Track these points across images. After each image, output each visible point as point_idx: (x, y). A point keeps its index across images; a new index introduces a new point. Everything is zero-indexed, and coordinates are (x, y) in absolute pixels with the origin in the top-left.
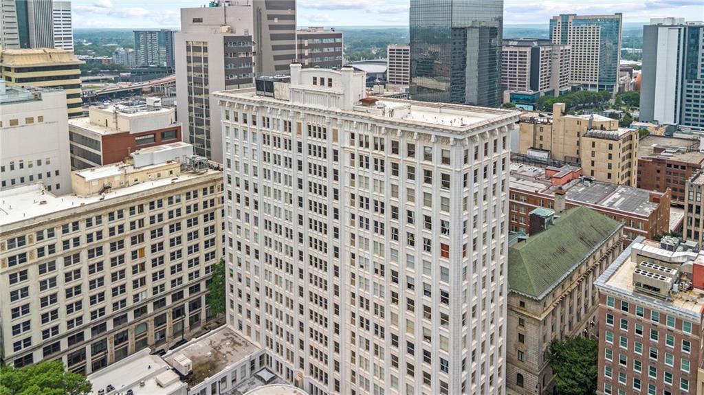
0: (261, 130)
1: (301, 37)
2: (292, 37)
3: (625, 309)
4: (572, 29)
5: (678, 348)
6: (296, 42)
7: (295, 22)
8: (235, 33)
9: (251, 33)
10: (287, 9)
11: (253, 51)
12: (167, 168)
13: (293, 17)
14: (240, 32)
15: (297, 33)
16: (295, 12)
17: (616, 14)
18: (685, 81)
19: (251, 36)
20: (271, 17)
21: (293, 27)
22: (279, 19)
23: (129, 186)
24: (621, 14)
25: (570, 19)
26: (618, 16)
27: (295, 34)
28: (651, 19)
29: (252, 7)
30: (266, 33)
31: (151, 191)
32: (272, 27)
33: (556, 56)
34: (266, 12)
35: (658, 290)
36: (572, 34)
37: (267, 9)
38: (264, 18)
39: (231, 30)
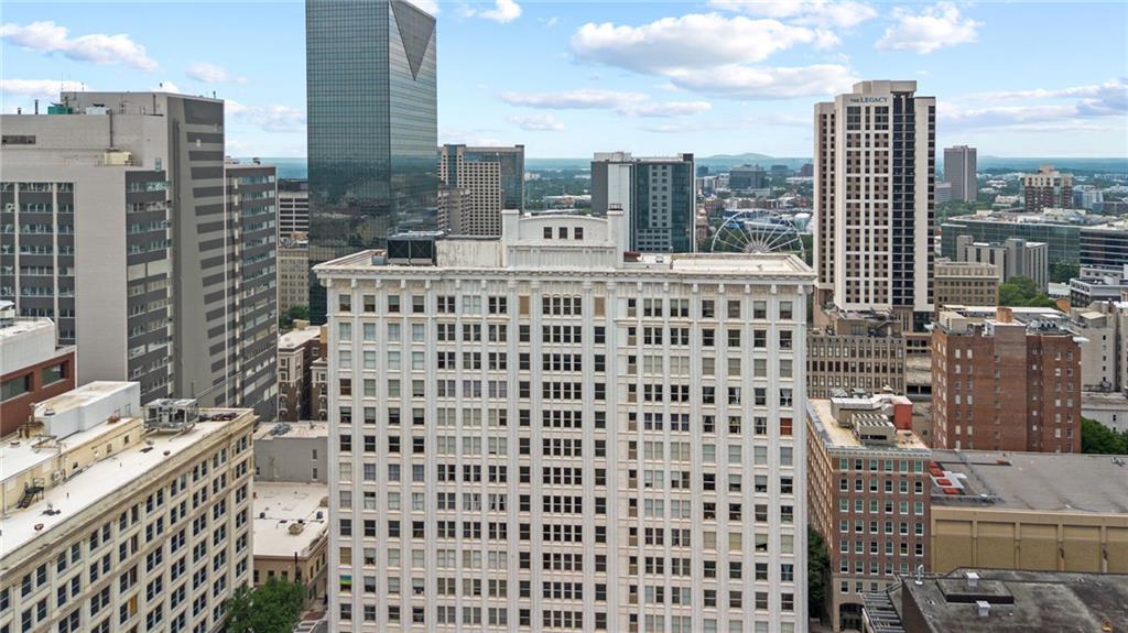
0: (436, 318)
1: (232, 173)
2: (217, 173)
3: (859, 468)
4: (463, 166)
5: (911, 493)
6: (225, 182)
7: (223, 147)
8: (141, 165)
9: (165, 167)
10: (212, 124)
11: (167, 199)
12: (118, 432)
13: (220, 138)
14: (149, 166)
15: (226, 166)
16: (223, 129)
17: (517, 146)
18: (637, 230)
19: (164, 172)
20: (192, 137)
21: (220, 155)
22: (202, 141)
23: (65, 480)
24: (523, 146)
25: (460, 153)
26: (519, 150)
27: (222, 168)
28: (595, 154)
29: (165, 118)
30: (187, 165)
31: (150, 475)
32: (194, 155)
33: (455, 205)
34: (185, 128)
35: (884, 438)
36: (463, 174)
37: (187, 122)
38: (183, 138)
39: (132, 160)
